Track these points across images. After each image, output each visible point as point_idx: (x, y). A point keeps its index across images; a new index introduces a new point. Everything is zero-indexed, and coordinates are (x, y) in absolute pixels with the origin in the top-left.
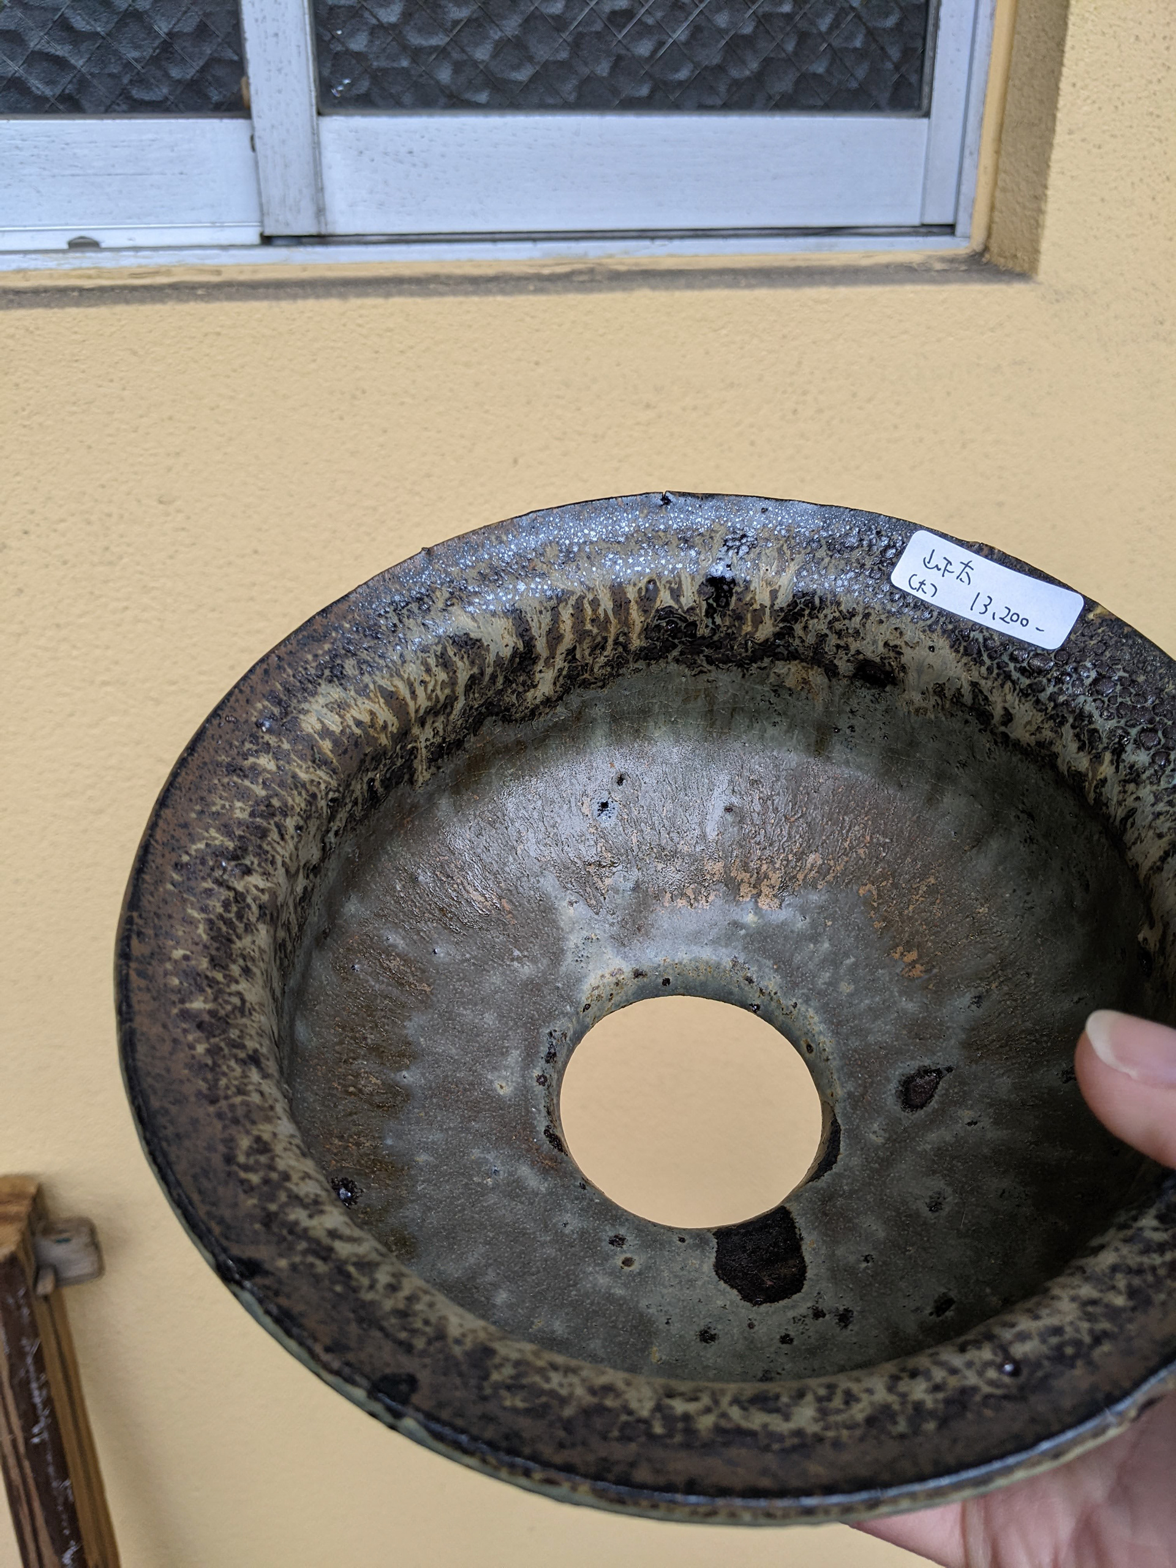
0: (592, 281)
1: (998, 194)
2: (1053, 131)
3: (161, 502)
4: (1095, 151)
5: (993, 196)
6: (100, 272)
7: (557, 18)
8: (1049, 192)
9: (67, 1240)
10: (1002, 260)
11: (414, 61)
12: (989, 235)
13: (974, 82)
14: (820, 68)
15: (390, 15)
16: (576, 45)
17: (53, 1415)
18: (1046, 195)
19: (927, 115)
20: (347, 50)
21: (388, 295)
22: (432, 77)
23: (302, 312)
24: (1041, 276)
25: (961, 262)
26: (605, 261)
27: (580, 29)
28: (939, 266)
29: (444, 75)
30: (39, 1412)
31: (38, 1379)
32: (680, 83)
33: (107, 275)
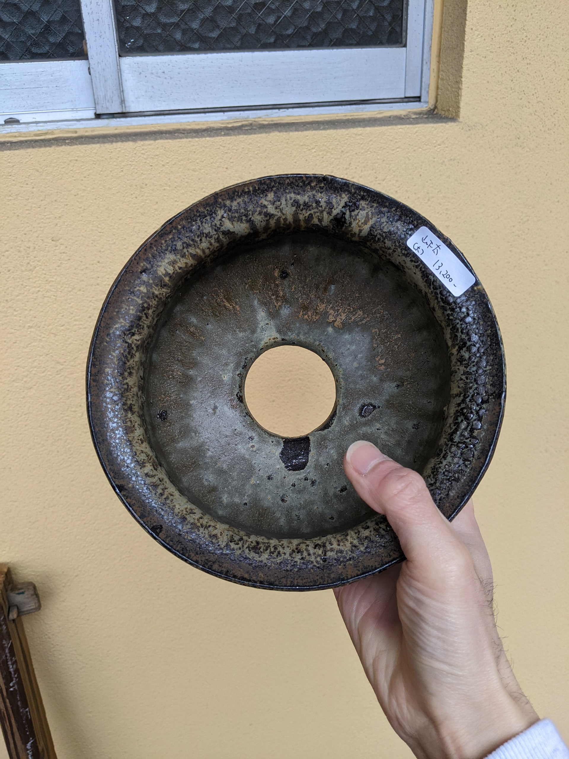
0: (252, 129)
1: (439, 81)
2: (463, 51)
3: (53, 240)
4: (483, 59)
5: (438, 82)
6: (20, 134)
7: (229, 7)
8: (463, 79)
9: (23, 593)
10: (443, 112)
11: (163, 30)
12: (437, 101)
13: (426, 30)
14: (354, 26)
15: (151, 8)
16: (239, 19)
17: (19, 677)
18: (461, 81)
19: (405, 46)
20: (132, 26)
21: (156, 139)
22: (172, 38)
23: (116, 149)
24: (461, 119)
25: (424, 114)
26: (256, 120)
27: (241, 12)
28: (414, 116)
29: (178, 36)
30: (13, 676)
31: (11, 660)
32: (289, 35)
33: (23, 135)
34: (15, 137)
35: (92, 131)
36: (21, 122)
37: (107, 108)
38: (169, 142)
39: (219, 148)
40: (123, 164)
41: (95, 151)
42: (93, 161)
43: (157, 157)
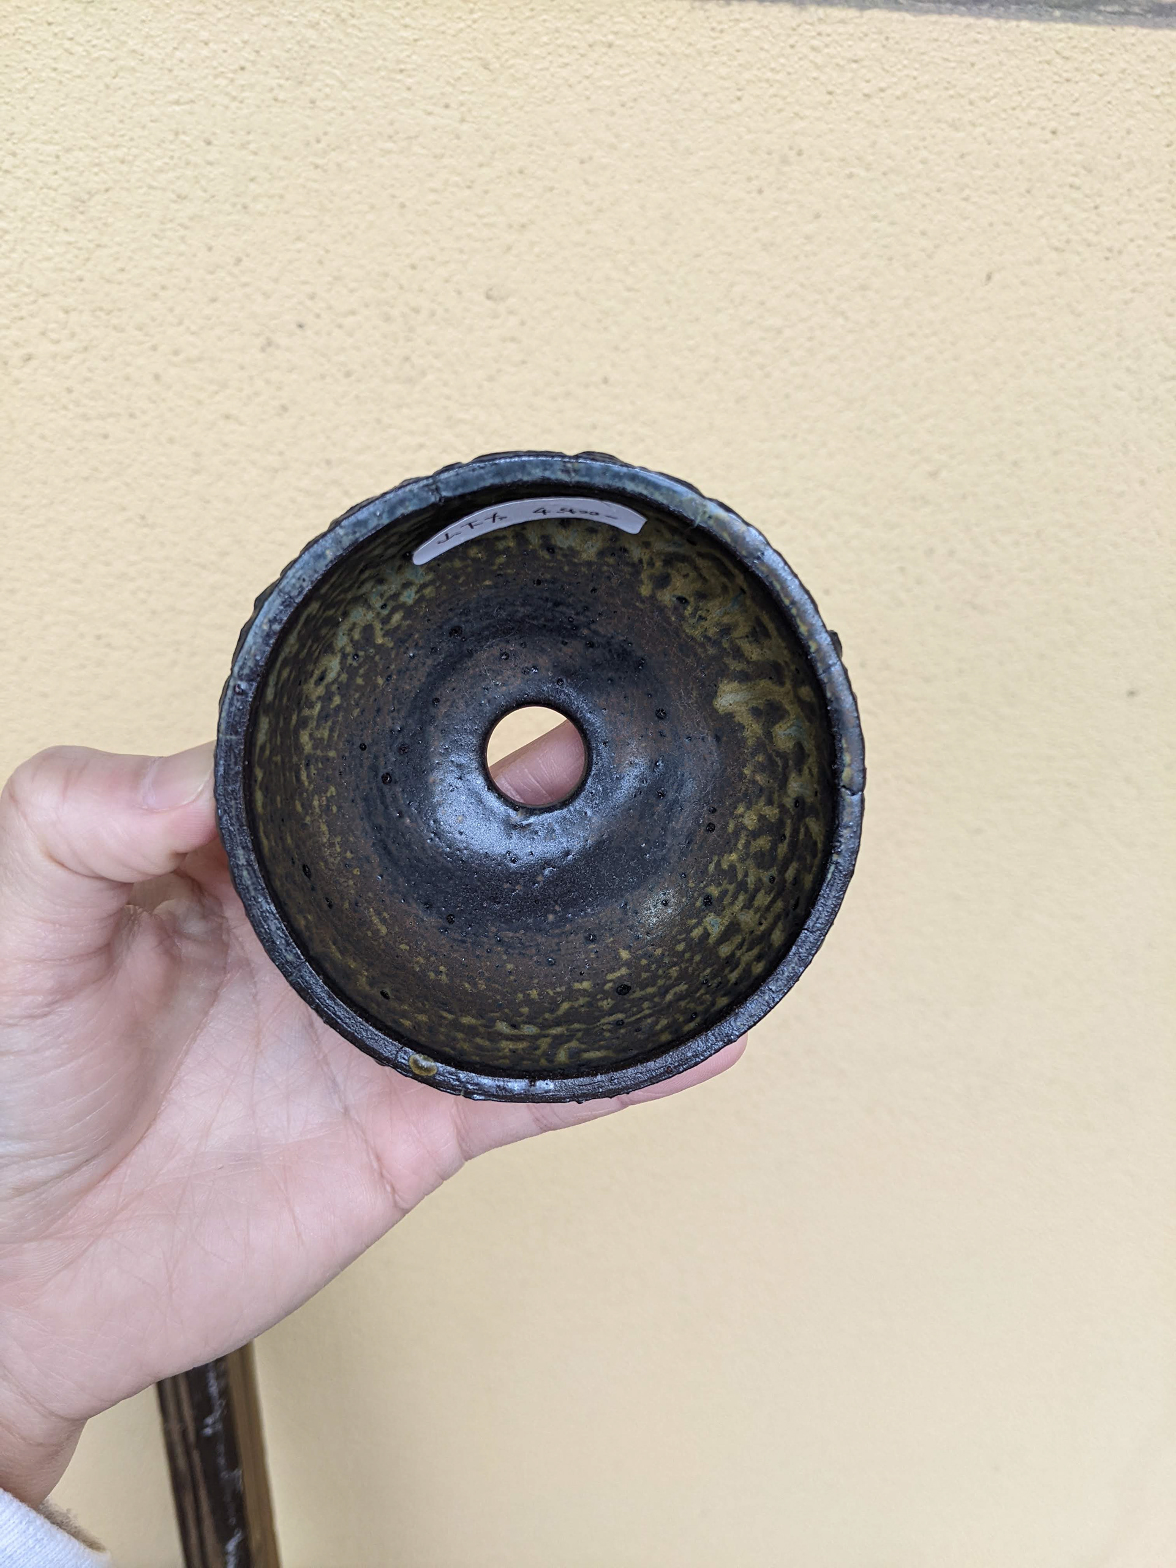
17: (229, 1404)
30: (214, 1402)
38: (903, 21)
39: (1048, 63)
40: (747, 75)
41: (671, 22)
42: (660, 54)
43: (854, 66)
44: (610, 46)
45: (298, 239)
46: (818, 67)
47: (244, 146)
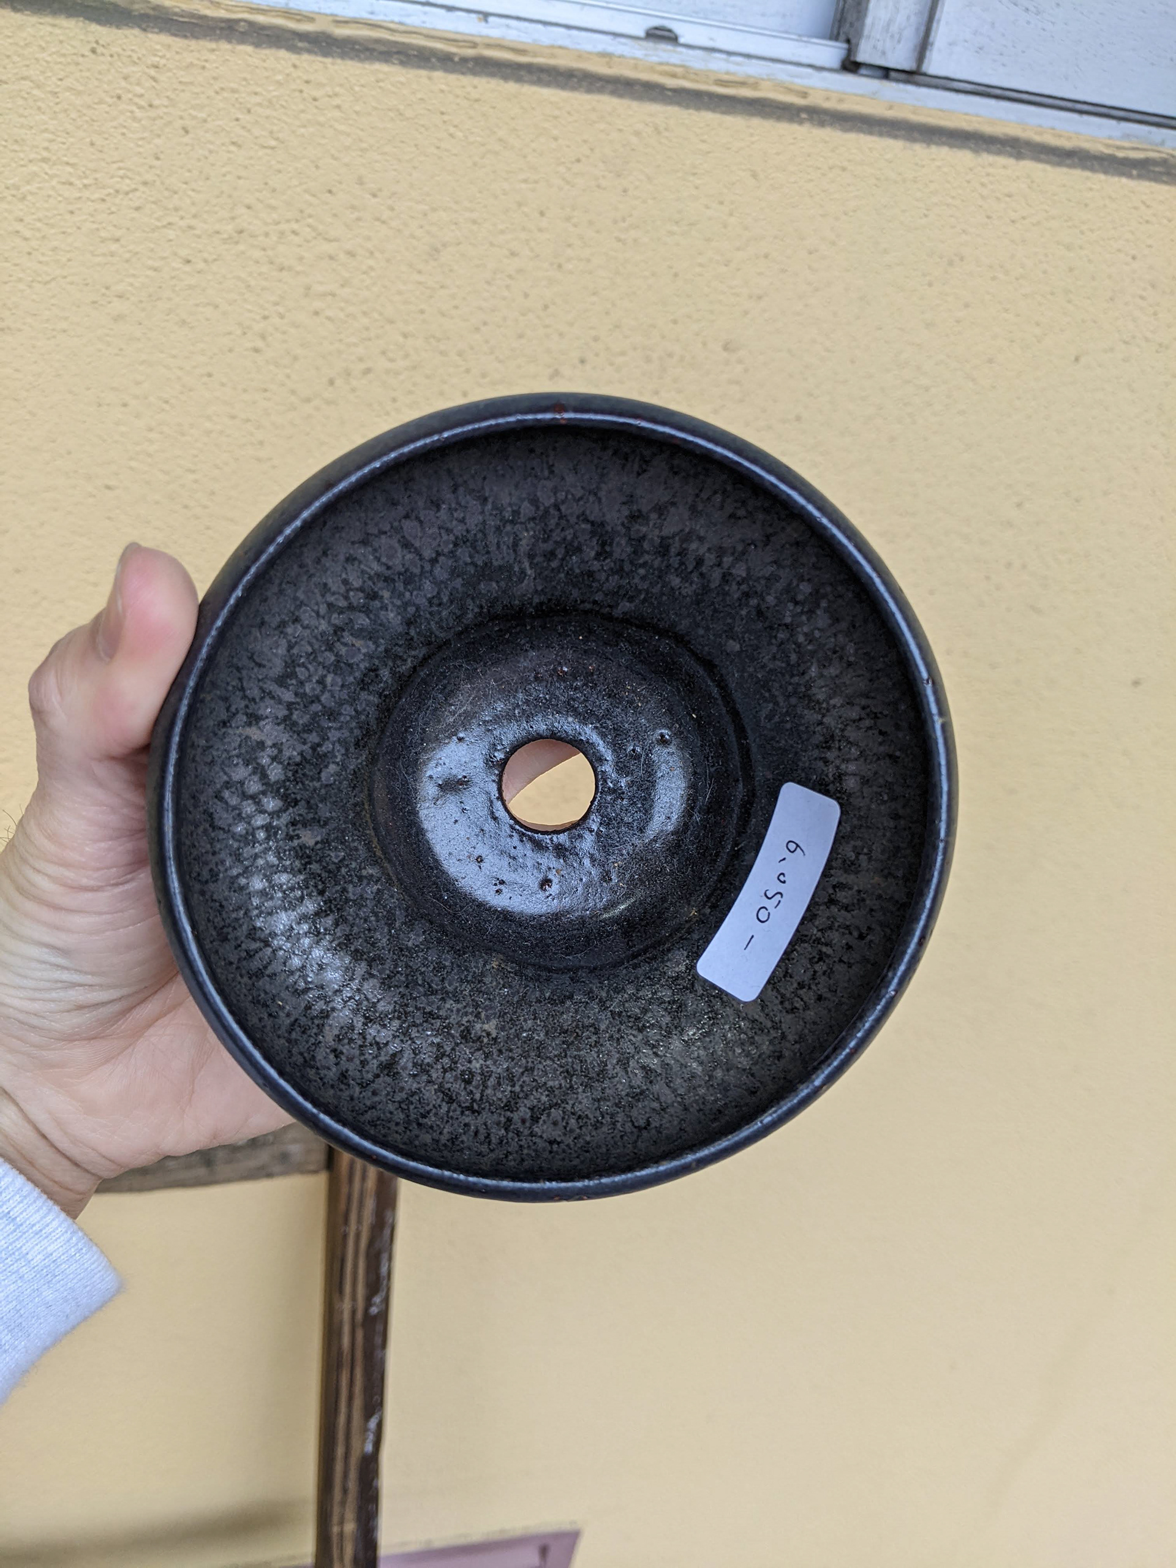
33: (693, 76)
34: (674, 76)
35: (841, 101)
36: (682, 40)
37: (884, 53)
39: (1136, 208)
40: (934, 199)
42: (877, 179)
43: (1007, 199)
44: (844, 169)
45: (594, 294)
46: (983, 197)
47: (568, 219)
